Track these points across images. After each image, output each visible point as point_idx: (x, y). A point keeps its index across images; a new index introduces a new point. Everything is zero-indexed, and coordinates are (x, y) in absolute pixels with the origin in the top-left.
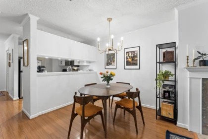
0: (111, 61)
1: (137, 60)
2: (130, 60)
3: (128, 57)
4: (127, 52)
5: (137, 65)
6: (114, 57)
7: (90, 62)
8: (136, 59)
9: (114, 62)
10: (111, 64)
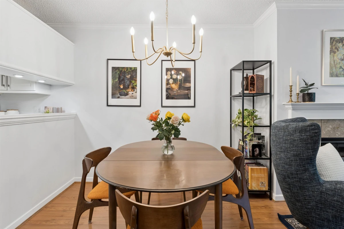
0: (125, 88)
1: (189, 89)
2: (175, 87)
3: (171, 81)
4: (168, 70)
5: (189, 98)
6: (133, 78)
7: (50, 86)
8: (187, 85)
9: (134, 88)
10: (127, 94)
